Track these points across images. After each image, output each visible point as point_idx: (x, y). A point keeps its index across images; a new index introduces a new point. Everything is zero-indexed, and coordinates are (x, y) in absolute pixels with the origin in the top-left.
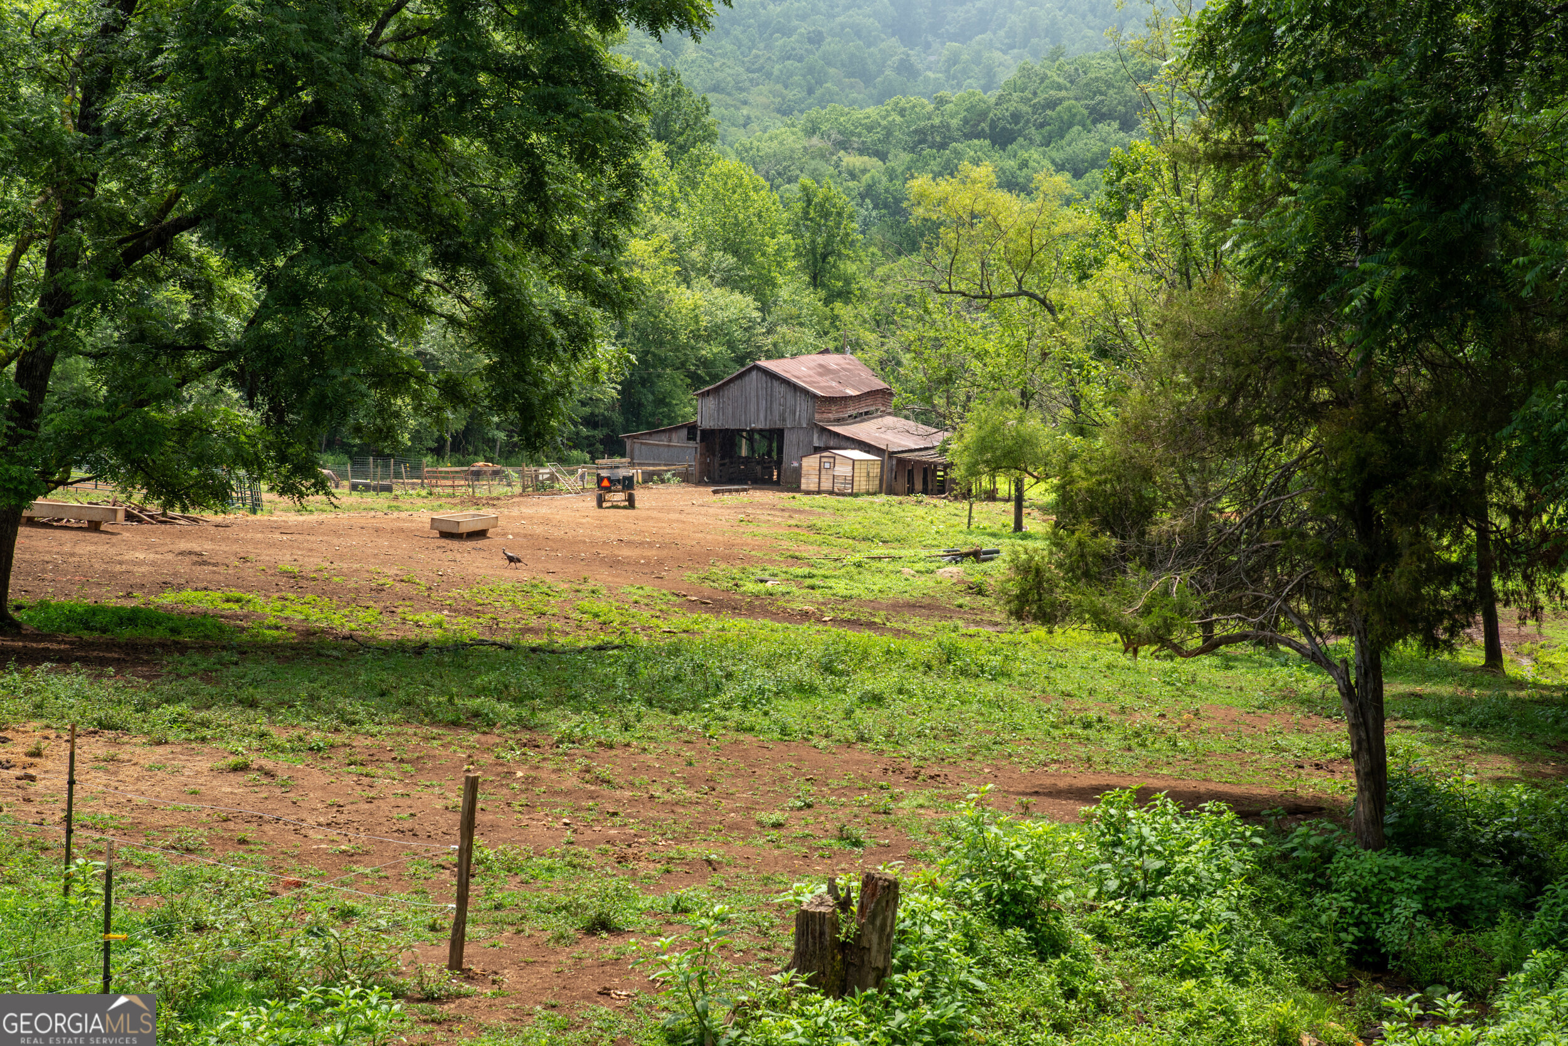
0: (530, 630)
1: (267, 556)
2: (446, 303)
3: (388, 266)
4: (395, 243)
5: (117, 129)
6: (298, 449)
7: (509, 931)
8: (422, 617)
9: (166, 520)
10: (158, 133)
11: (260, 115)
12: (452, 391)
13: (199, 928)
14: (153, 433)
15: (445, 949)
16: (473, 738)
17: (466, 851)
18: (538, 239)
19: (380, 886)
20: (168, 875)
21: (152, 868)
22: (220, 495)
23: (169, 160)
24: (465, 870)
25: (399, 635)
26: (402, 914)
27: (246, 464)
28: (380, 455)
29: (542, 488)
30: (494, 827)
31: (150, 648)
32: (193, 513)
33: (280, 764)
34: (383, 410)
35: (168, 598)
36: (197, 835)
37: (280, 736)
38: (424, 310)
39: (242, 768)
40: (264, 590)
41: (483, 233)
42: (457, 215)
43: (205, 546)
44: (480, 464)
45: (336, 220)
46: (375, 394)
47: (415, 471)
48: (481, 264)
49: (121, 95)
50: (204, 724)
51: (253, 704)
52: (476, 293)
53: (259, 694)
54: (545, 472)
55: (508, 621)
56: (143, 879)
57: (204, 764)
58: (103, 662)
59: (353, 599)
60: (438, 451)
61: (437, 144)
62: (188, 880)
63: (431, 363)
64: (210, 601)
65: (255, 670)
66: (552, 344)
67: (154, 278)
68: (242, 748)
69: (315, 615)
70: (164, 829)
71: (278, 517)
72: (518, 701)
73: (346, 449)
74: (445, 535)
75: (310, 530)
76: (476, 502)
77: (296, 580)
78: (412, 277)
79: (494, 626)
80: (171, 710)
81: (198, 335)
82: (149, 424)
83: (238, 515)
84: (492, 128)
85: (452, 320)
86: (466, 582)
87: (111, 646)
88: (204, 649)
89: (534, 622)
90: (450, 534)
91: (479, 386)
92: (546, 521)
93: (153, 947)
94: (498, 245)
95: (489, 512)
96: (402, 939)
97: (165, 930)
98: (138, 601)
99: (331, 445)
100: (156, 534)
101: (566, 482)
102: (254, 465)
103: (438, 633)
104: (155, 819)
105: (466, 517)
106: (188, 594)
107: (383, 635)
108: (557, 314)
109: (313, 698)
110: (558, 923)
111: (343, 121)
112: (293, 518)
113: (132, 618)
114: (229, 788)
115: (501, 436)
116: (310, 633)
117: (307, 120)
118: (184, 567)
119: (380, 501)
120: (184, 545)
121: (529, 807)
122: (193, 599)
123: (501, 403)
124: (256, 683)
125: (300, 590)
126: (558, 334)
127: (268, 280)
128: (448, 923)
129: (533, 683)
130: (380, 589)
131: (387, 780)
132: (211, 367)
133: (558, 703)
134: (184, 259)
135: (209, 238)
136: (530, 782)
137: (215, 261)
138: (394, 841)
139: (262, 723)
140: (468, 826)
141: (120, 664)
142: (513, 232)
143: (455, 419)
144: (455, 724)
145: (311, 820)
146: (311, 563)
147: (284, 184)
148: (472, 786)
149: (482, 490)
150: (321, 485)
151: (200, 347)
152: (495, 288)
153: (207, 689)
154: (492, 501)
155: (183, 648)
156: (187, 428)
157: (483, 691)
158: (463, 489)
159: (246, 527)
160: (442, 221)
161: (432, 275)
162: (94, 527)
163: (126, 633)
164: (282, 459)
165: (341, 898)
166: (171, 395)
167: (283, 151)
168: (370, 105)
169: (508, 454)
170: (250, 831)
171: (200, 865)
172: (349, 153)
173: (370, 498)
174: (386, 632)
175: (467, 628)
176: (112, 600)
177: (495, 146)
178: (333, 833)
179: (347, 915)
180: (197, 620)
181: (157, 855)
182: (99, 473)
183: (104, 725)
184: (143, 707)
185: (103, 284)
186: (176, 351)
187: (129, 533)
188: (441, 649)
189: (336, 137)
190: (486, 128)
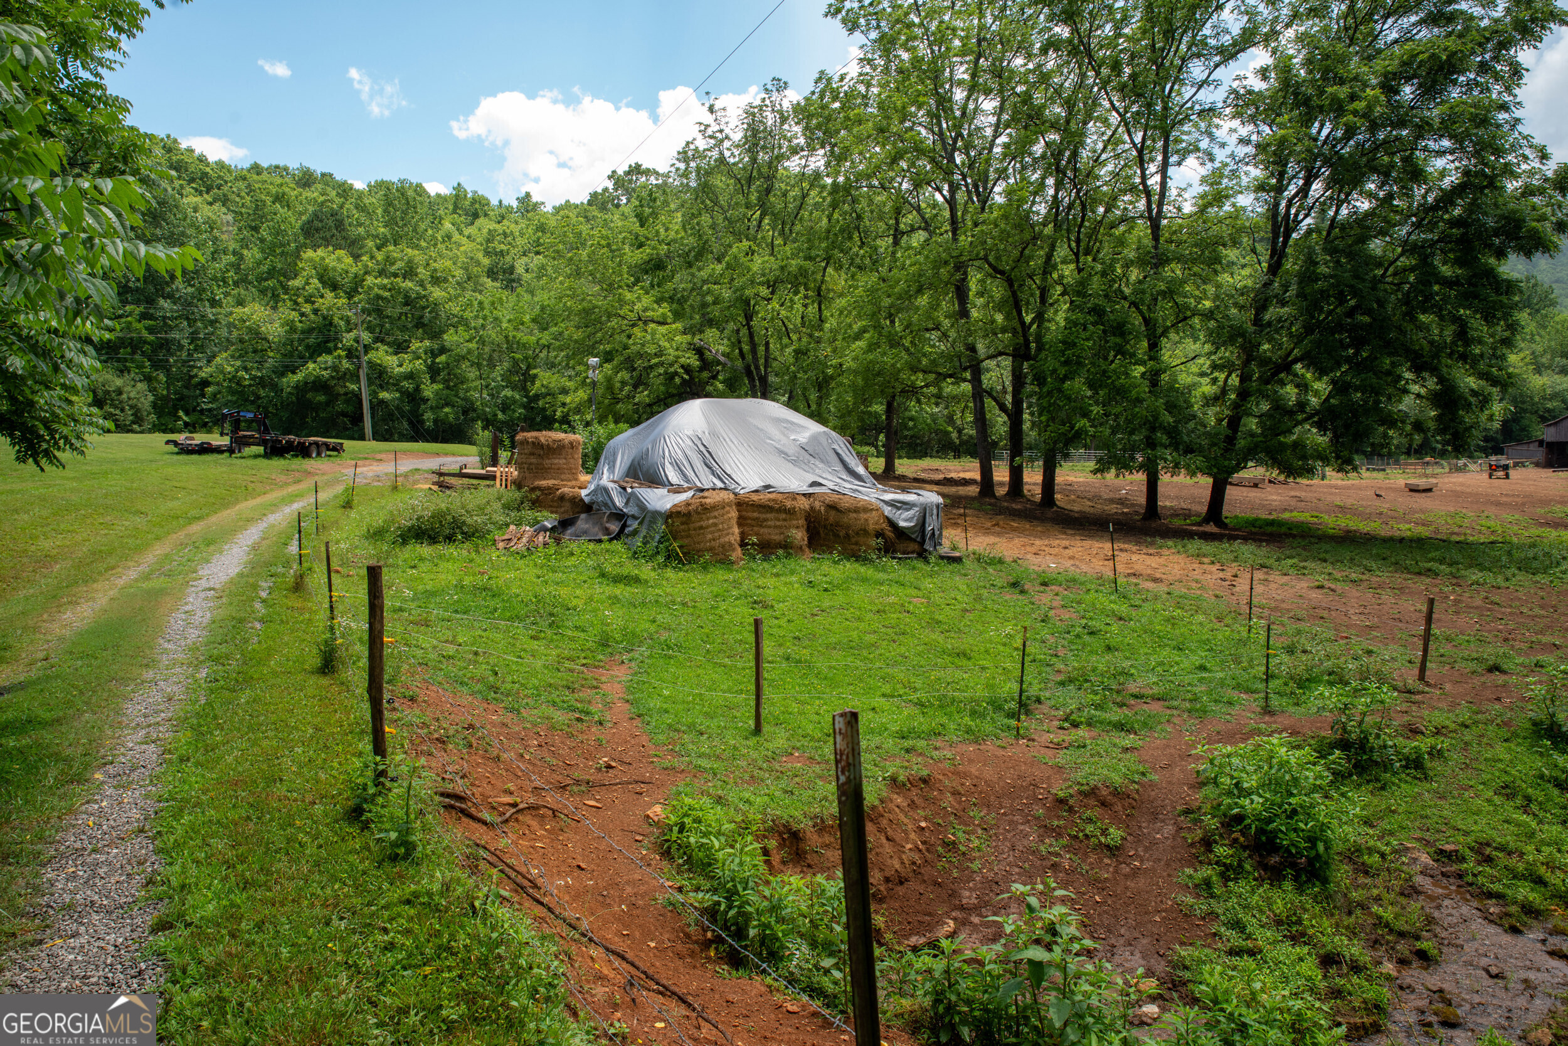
0: (1453, 533)
1: (1329, 498)
2: (1415, 388)
3: (1389, 373)
4: (1393, 363)
5: (1269, 324)
6: (1346, 453)
7: (1447, 667)
8: (1401, 526)
9: (1286, 483)
10: (1287, 324)
11: (1330, 312)
12: (1418, 426)
13: (1304, 652)
14: (1283, 447)
15: (1416, 672)
16: (1428, 580)
17: (1428, 630)
18: (1463, 357)
19: (1385, 641)
20: (1291, 627)
21: (1283, 625)
22: (1310, 472)
23: (1291, 335)
24: (1427, 637)
25: (1389, 534)
26: (1395, 655)
27: (1322, 459)
28: (1380, 455)
29: (1458, 470)
30: (1439, 620)
31: (1280, 535)
32: (1298, 480)
33: (1338, 586)
34: (1385, 436)
35: (1286, 515)
36: (1302, 614)
37: (1338, 575)
38: (1406, 391)
39: (1321, 587)
40: (1328, 513)
41: (1436, 356)
42: (1422, 349)
43: (1303, 494)
44: (1428, 459)
45: (1365, 355)
46: (1381, 429)
47: (1397, 462)
48: (1434, 370)
49: (1271, 309)
50: (1304, 568)
51: (1325, 561)
52: (1432, 383)
53: (1327, 556)
54: (1461, 463)
55: (1443, 529)
56: (1280, 630)
57: (1304, 584)
58: (1261, 541)
59: (1368, 517)
60: (1408, 453)
61: (1413, 319)
62: (1299, 632)
63: (1406, 415)
64: (1305, 517)
65: (1325, 546)
66: (1470, 404)
67: (1283, 384)
68: (1321, 579)
69: (1351, 524)
70: (1288, 610)
71: (1333, 482)
72: (1450, 565)
73: (1364, 453)
74: (1411, 490)
75: (1348, 488)
76: (1426, 476)
77: (1342, 509)
78: (1400, 377)
79: (1437, 531)
80: (1290, 562)
81: (1302, 405)
82: (1280, 443)
83: (1316, 481)
84: (1441, 310)
85: (1418, 396)
86: (1422, 511)
87: (1264, 534)
88: (1303, 537)
89: (1456, 530)
90: (1414, 490)
91: (1432, 425)
92: (1462, 484)
93: (1285, 658)
94: (1443, 361)
95: (1434, 481)
96: (1396, 665)
97: (1290, 651)
98: (1274, 516)
99: (1357, 452)
100: (1281, 489)
101: (1472, 467)
102: (1325, 460)
103: (1409, 533)
104: (1284, 606)
105: (1422, 482)
106: (1295, 514)
107: (1383, 533)
108: (1472, 390)
109: (1352, 560)
110: (1473, 665)
111: (1369, 312)
112: (1340, 482)
113: (1272, 523)
114: (1315, 595)
115: (1439, 446)
116: (1349, 531)
117: (1351, 313)
118: (1293, 503)
119: (1381, 475)
120: (1293, 493)
121: (1457, 613)
122: (1297, 516)
123: (1442, 431)
124: (1326, 552)
125: (1345, 513)
126: (1473, 400)
127: (1333, 382)
128: (1418, 660)
129: (1458, 557)
130: (1381, 514)
131: (1387, 597)
132: (1306, 420)
133: (1471, 567)
134: (1296, 375)
135: (1307, 367)
136: (1457, 602)
137: (1309, 375)
138: (1390, 622)
139: (1330, 569)
140: (1429, 619)
141: (1268, 542)
142: (1450, 356)
143: (1418, 438)
144: (1419, 574)
145: (1352, 611)
146: (1349, 502)
147: (1341, 341)
148: (1431, 602)
149: (1429, 471)
150: (1355, 469)
151: (1303, 412)
152: (1441, 380)
153: (1304, 553)
154: (1434, 476)
155: (1294, 536)
156: (1296, 445)
157: (1432, 560)
158: (1420, 470)
159: (1319, 486)
160: (1415, 352)
161: (1408, 375)
162: (1256, 486)
163: (1269, 529)
164: (1338, 457)
165: (1366, 645)
166: (1290, 431)
167: (1340, 327)
168: (1381, 303)
169: (1443, 454)
170: (1325, 614)
171: (1304, 626)
172: (1370, 325)
173: (1375, 474)
174: (1385, 531)
175: (1423, 531)
176: (1264, 516)
177: (1441, 318)
178: (1362, 617)
179: (1370, 653)
180: (1299, 525)
181: (1285, 620)
182: (1260, 462)
183: (1263, 566)
184: (1278, 560)
185: (1263, 387)
186: (1291, 413)
187: (1270, 488)
188: (1411, 540)
189: (1366, 319)
190: (1438, 310)
